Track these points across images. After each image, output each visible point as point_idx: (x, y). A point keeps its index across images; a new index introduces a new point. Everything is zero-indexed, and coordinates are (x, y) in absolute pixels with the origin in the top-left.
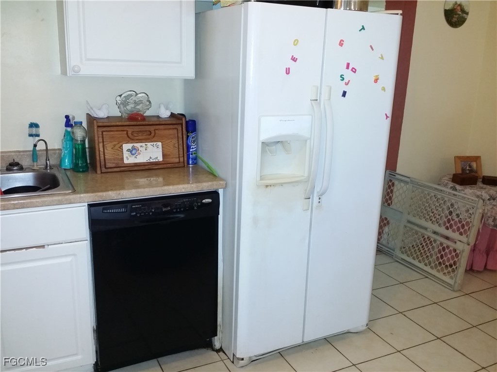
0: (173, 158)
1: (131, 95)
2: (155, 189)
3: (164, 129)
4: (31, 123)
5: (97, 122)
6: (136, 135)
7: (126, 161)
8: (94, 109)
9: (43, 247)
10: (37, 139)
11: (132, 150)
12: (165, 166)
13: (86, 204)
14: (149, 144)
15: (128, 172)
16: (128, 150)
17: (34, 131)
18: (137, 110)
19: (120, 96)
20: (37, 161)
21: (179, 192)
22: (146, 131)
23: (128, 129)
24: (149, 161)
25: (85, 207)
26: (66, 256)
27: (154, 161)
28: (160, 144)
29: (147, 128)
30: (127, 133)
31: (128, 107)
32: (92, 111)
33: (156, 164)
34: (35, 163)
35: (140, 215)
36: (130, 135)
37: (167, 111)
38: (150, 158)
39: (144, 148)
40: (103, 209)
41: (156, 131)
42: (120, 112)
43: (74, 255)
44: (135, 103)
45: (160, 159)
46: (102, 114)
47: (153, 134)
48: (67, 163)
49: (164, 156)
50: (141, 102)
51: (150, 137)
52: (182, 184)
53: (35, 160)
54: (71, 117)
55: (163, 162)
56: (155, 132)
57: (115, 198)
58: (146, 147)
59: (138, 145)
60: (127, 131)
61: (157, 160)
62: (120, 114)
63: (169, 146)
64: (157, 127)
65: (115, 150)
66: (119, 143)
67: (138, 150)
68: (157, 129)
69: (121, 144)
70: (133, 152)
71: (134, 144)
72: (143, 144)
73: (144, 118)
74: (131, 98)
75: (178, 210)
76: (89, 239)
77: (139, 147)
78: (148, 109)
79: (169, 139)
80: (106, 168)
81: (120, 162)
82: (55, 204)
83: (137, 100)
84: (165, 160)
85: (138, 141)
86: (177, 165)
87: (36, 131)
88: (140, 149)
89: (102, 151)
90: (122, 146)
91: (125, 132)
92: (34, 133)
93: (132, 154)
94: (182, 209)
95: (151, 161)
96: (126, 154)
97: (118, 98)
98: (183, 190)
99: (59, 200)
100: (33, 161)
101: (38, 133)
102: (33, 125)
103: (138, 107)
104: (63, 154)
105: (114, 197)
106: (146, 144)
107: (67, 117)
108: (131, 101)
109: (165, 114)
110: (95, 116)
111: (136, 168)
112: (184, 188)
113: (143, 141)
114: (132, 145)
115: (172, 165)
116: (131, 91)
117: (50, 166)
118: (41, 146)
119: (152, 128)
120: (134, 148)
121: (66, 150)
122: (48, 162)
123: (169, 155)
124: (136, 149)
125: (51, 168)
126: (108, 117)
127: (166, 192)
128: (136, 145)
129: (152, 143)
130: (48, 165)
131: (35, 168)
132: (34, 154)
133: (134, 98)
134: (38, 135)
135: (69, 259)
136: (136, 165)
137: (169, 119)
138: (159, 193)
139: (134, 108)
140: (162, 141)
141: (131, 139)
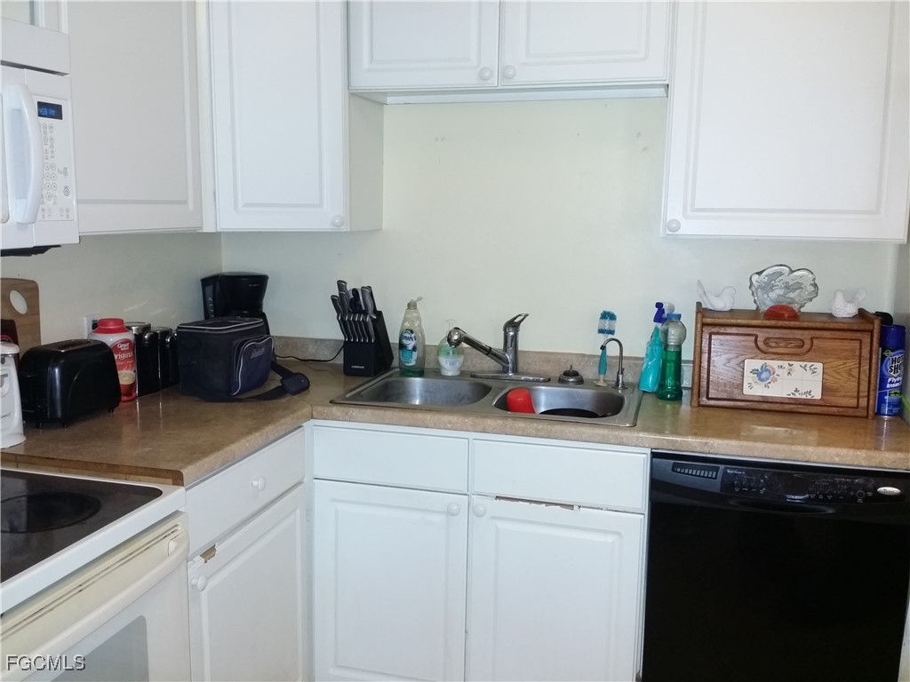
0: (844, 396)
1: (781, 274)
2: (777, 446)
3: (832, 339)
4: (604, 312)
5: (703, 317)
6: (773, 345)
7: (747, 391)
8: (709, 295)
9: (571, 507)
10: (610, 336)
11: (761, 373)
12: (825, 410)
13: (648, 451)
14: (797, 364)
15: (748, 412)
16: (754, 371)
17: (607, 324)
18: (789, 300)
19: (759, 273)
20: (605, 374)
21: (827, 460)
22: (795, 339)
23: (758, 333)
24: (792, 396)
25: (645, 456)
26: (605, 532)
27: (804, 397)
28: (819, 366)
29: (798, 334)
30: (756, 340)
31: (771, 295)
32: (705, 298)
33: (805, 404)
34: (602, 376)
35: (741, 490)
36: (760, 344)
37: (849, 305)
38: (796, 391)
39: (786, 371)
40: (675, 465)
41: (815, 341)
42: (755, 302)
43: (618, 534)
44: (788, 287)
45: (817, 394)
46: (721, 304)
47: (807, 346)
48: (650, 382)
49: (825, 389)
50: (799, 286)
51: (800, 352)
52: (837, 446)
53: (602, 371)
54: (665, 307)
55: (822, 403)
56: (812, 343)
57: (698, 449)
58: (791, 370)
59: (774, 364)
60: (757, 337)
61: (809, 397)
62: (754, 307)
63: (838, 373)
64: (818, 333)
65: (728, 369)
66: (737, 357)
67: (774, 373)
68: (817, 338)
69: (743, 357)
70: (763, 376)
71: (766, 361)
72: (785, 364)
73: (795, 316)
74: (780, 278)
75: (821, 497)
76: (646, 513)
77: (777, 369)
78: (811, 300)
79: (840, 359)
80: (708, 398)
81: (736, 391)
82: (596, 440)
83: (791, 283)
84: (827, 398)
85: (773, 356)
86: (850, 412)
87: (610, 325)
88: (778, 371)
89: (706, 367)
90: (744, 361)
91: (753, 338)
92: (606, 328)
93: (759, 379)
94: (830, 497)
95: (798, 396)
96: (749, 378)
97: (755, 278)
98: (837, 459)
99: (603, 436)
100: (600, 373)
101: (612, 329)
102: (607, 316)
103: (792, 295)
104: (644, 366)
105: (696, 447)
106: (791, 362)
107: (659, 305)
108: (780, 284)
109: (844, 310)
110: (710, 307)
111: (765, 406)
112: (838, 456)
113: (786, 357)
114: (763, 362)
115: (841, 409)
116: (781, 265)
117: (623, 383)
118: (613, 350)
119: (806, 335)
120: (765, 369)
121: (650, 360)
122: (621, 376)
123: (836, 390)
124: (770, 371)
125: (624, 387)
126: (731, 311)
127: (799, 457)
128: (770, 363)
129: (803, 364)
130: (621, 382)
131: (601, 383)
132: (603, 361)
133: (785, 278)
134: (612, 332)
135: (610, 539)
136: (765, 400)
137: (851, 321)
138: (783, 456)
139: (784, 296)
140: (825, 361)
141: (762, 351)
